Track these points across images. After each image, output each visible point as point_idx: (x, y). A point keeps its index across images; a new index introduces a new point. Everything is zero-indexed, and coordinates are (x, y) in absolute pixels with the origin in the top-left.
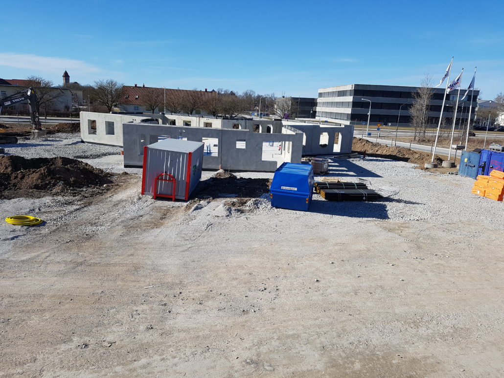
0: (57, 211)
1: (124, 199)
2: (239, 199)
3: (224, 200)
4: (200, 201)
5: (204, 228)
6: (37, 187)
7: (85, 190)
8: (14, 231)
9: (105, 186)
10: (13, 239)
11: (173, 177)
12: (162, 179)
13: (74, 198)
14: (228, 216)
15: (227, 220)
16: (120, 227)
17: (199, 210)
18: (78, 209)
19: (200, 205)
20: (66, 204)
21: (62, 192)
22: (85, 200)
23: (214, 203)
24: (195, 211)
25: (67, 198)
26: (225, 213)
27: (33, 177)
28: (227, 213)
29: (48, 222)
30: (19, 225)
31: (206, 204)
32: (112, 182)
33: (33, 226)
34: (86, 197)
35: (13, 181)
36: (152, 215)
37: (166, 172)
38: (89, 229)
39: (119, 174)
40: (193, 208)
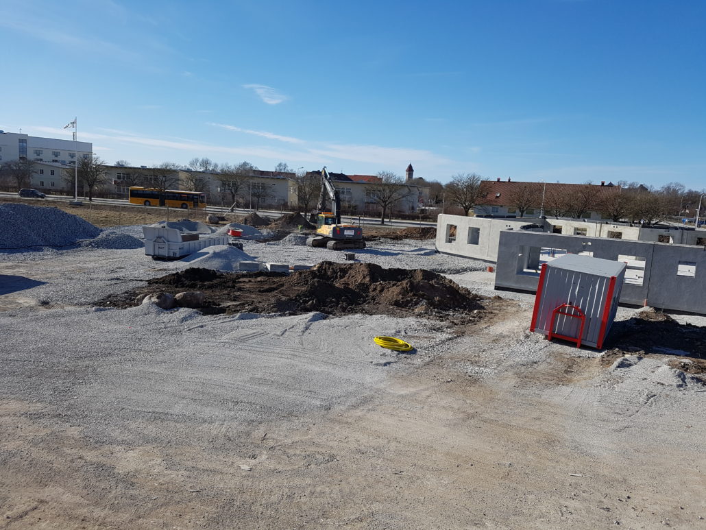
0: (426, 338)
1: (505, 333)
2: (694, 359)
3: (666, 359)
4: (624, 354)
5: (642, 399)
6: (397, 304)
7: (452, 314)
8: (384, 355)
9: (475, 311)
10: (385, 365)
11: (582, 311)
12: (563, 313)
13: (442, 323)
14: (680, 386)
15: (680, 394)
16: (510, 374)
17: (626, 369)
18: (450, 339)
19: (627, 360)
20: (434, 330)
21: (426, 313)
22: (455, 328)
23: (650, 361)
24: (619, 369)
25: (433, 322)
26: (676, 381)
27: (393, 292)
28: (678, 381)
29: (419, 350)
30: (389, 348)
31: (636, 360)
32: (483, 308)
33: (403, 352)
34: (456, 324)
35: (372, 294)
36: (551, 364)
37: (570, 303)
38: (471, 369)
39: (490, 298)
40: (616, 363)
